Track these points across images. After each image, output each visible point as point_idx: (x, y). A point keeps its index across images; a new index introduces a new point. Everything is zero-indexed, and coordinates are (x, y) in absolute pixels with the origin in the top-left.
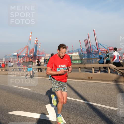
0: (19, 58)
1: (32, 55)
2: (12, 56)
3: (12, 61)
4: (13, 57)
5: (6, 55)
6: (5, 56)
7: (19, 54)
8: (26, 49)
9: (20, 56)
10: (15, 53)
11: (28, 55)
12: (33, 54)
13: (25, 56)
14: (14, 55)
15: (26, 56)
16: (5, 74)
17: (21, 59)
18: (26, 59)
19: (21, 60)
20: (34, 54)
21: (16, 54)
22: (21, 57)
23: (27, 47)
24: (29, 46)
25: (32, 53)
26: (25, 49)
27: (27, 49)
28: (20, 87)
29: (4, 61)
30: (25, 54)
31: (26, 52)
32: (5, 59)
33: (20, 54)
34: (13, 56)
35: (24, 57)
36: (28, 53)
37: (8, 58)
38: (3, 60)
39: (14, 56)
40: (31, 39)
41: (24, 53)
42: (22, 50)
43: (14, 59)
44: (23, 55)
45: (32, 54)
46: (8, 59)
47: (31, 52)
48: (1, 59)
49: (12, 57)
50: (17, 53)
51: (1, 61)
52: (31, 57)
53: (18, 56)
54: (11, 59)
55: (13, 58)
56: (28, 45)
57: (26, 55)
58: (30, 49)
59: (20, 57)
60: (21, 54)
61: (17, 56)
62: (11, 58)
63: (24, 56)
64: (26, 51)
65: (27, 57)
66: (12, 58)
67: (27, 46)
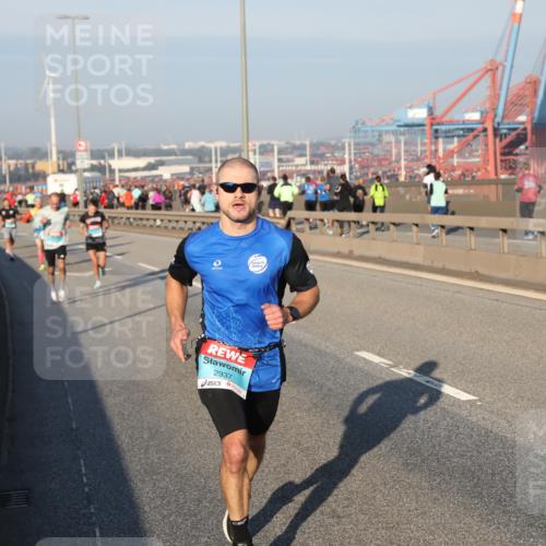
0: (437, 138)
1: (523, 123)
2: (394, 128)
3: (398, 155)
4: (403, 134)
5: (363, 124)
6: (355, 130)
7: (438, 112)
8: (487, 81)
9: (443, 128)
10: (419, 106)
11: (498, 119)
12: (532, 112)
13: (480, 127)
14: (407, 121)
15: (485, 130)
16: (338, 255)
17: (451, 147)
18: (486, 145)
19: (450, 154)
20: (536, 114)
21: (420, 114)
22: (453, 137)
23: (492, 70)
24: (508, 65)
25: (528, 110)
26: (482, 82)
27: (494, 81)
29: (346, 156)
30: (476, 116)
31: (488, 105)
32: (356, 144)
33: (447, 118)
34: (402, 129)
35: (471, 134)
36: (495, 109)
37: (374, 140)
38: (343, 148)
39: (406, 126)
40: (521, 15)
41: (474, 110)
42: (461, 88)
43: (406, 144)
44: (464, 123)
45: (522, 118)
46: (372, 145)
47: (515, 104)
48: (333, 143)
49: (395, 133)
50: (431, 111)
51: (333, 158)
52: (514, 134)
53: (435, 127)
54: (389, 143)
55: (402, 138)
56: (499, 59)
57: (482, 122)
58: (512, 84)
59: (449, 135)
60: (455, 115)
61: (426, 128)
62: (392, 139)
63: (472, 130)
64: (488, 93)
65: (490, 132)
66: (398, 142)
67: (492, 61)
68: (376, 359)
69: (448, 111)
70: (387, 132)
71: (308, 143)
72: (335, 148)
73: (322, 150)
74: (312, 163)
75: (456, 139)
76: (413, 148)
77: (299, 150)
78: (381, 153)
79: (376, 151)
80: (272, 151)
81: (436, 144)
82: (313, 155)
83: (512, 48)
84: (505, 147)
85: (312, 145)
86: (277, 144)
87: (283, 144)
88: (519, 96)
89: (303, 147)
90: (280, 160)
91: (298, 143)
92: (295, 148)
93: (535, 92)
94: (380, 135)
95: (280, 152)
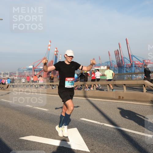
0: (35, 71)
5: (20, 69)
6: (19, 70)
7: (35, 67)
9: (36, 69)
10: (31, 65)
21: (31, 67)
24: (48, 58)
28: (35, 107)
29: (17, 75)
30: (42, 67)
32: (19, 73)
35: (41, 71)
37: (22, 72)
38: (16, 74)
39: (29, 69)
40: (50, 49)
44: (40, 69)
46: (22, 73)
48: (14, 72)
50: (33, 66)
51: (14, 75)
53: (34, 69)
54: (25, 73)
55: (28, 72)
56: (46, 57)
59: (37, 71)
60: (38, 67)
62: (26, 72)
63: (41, 70)
66: (27, 72)
67: (45, 57)
68: (30, 106)
69: (37, 66)
70: (25, 70)
71: (9, 72)
72: (14, 73)
73: (12, 74)
74: (10, 76)
75: (38, 72)
76: (30, 74)
77: (7, 74)
78: (24, 75)
79: (23, 74)
80: (1, 74)
81: (34, 73)
82: (10, 75)
83: (48, 55)
84: (48, 73)
85: (10, 73)
86: (2, 73)
87: (3, 73)
88: (50, 64)
89: (8, 73)
90: (3, 76)
91: (7, 72)
92: (6, 73)
93: (53, 63)
94: (24, 71)
95: (3, 74)
